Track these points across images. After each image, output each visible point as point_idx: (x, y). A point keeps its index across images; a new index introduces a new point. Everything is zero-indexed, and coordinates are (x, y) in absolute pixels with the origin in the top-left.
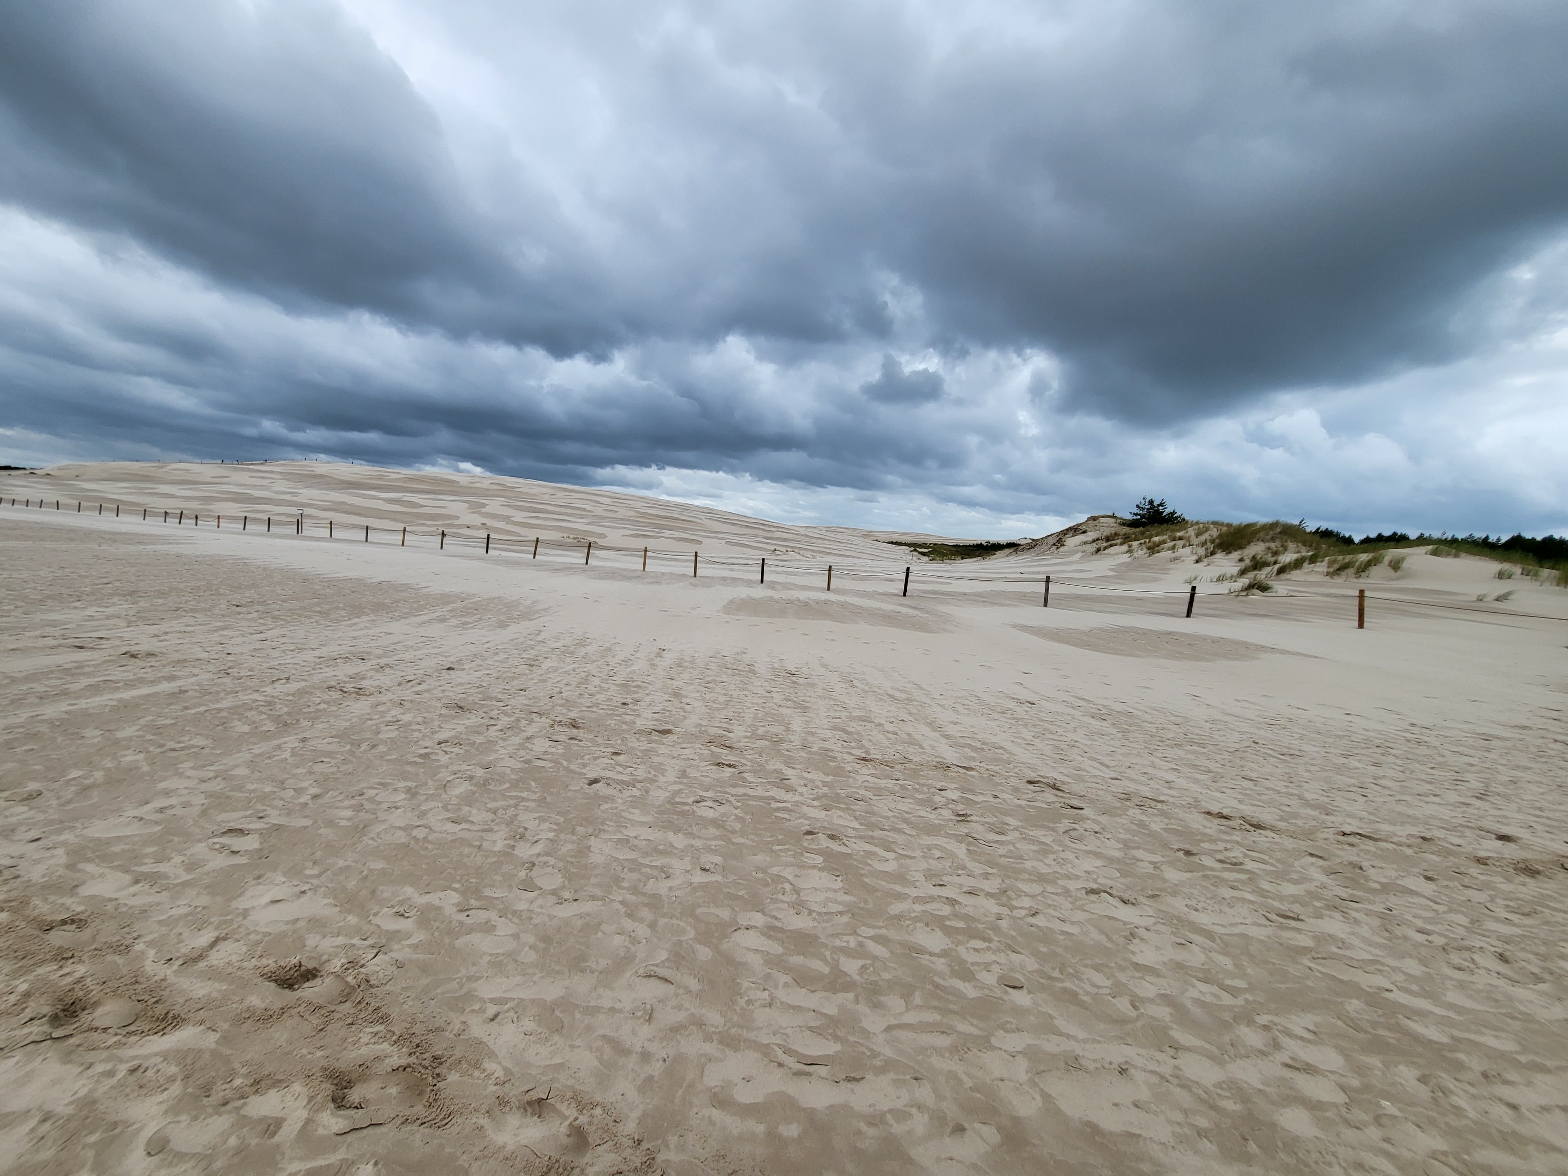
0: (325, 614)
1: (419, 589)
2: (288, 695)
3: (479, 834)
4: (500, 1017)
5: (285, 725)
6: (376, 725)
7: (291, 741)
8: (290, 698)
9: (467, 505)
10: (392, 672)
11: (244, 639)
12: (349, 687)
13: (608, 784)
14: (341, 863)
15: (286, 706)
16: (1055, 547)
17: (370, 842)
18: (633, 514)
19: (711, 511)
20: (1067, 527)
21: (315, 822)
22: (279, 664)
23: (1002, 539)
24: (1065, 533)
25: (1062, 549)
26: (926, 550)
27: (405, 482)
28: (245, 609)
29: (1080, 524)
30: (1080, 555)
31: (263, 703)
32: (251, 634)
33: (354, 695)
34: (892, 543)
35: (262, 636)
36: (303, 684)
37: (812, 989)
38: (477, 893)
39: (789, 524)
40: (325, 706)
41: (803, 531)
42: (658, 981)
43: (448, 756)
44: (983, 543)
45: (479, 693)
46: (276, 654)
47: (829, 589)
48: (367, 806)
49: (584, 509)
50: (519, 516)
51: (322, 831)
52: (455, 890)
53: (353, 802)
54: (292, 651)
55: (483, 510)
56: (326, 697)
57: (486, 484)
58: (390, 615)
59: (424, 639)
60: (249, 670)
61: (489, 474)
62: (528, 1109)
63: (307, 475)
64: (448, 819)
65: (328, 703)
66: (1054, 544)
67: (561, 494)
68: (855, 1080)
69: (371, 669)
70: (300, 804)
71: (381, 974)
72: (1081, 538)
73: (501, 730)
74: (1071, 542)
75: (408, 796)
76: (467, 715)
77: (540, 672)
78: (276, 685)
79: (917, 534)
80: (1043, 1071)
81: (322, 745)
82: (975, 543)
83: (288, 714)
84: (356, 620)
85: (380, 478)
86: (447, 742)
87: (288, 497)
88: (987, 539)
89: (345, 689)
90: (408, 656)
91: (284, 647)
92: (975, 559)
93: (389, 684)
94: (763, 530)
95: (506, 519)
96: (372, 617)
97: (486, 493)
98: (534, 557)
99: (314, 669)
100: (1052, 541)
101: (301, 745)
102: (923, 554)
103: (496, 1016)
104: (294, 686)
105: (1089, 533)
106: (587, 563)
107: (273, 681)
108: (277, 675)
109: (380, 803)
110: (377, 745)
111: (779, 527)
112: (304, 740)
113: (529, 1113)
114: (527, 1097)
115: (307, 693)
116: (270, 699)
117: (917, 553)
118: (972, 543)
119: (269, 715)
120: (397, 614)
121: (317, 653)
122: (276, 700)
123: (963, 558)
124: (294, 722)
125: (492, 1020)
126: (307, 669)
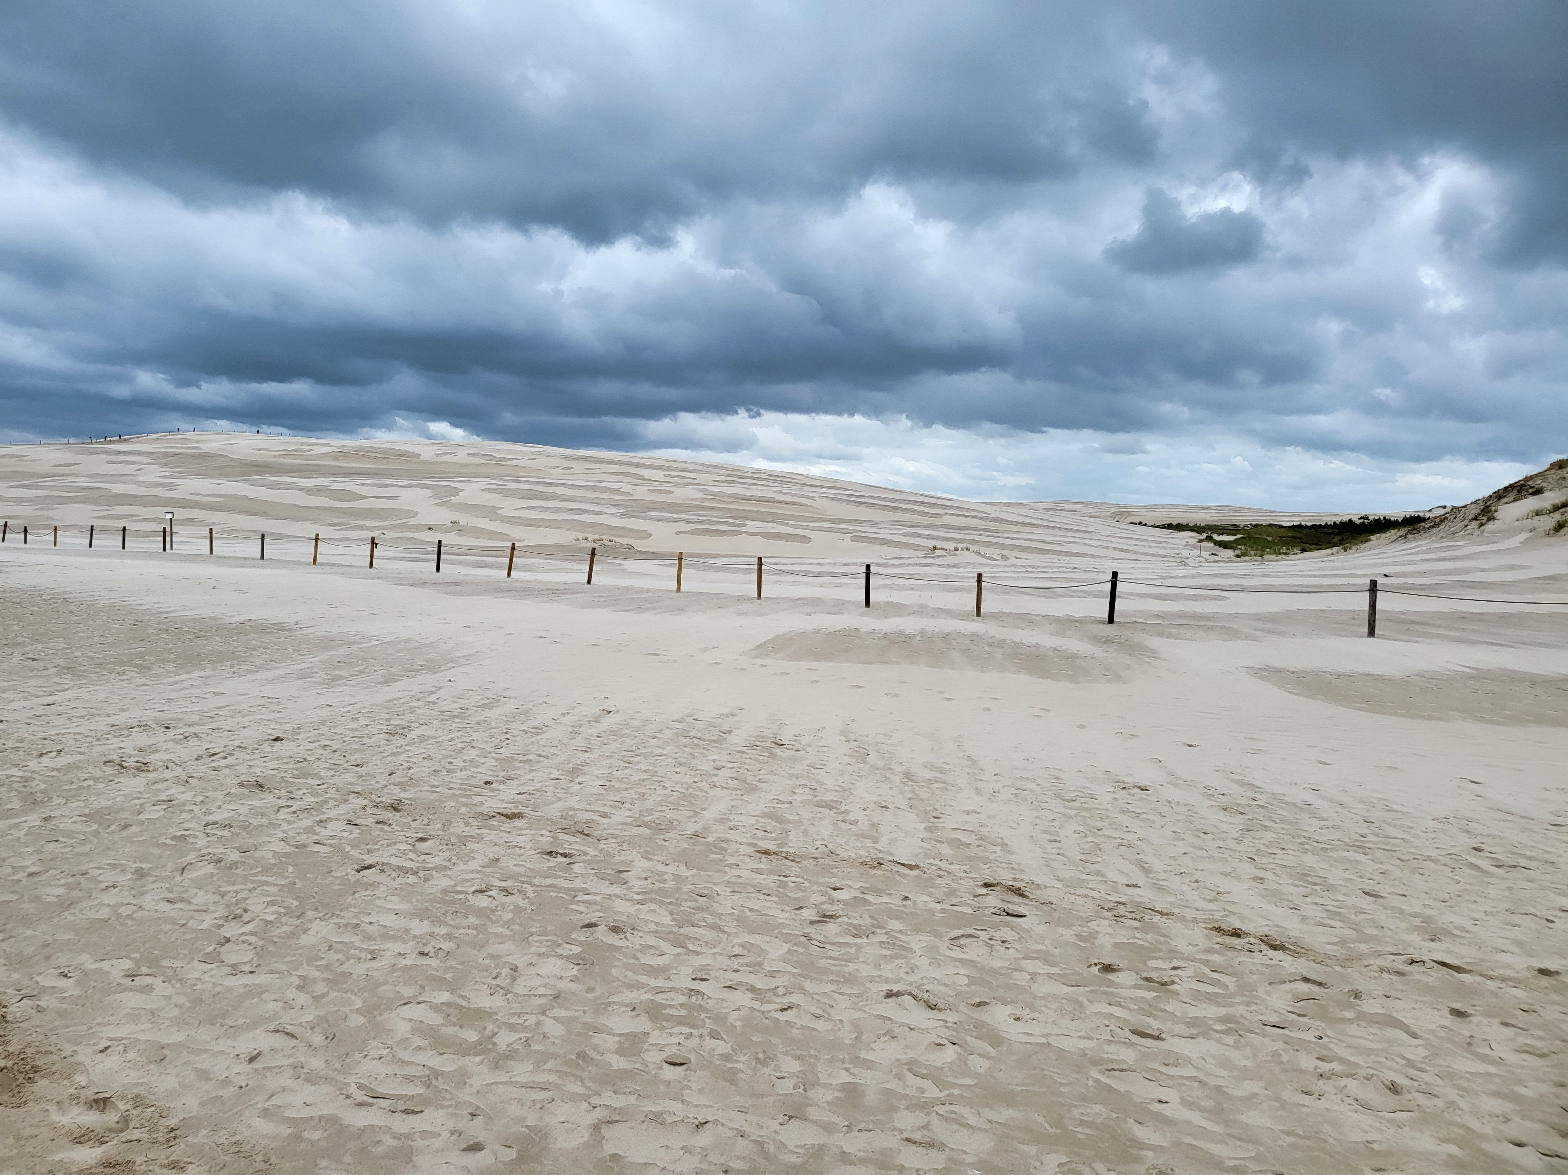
0: (144, 669)
1: (295, 630)
2: (53, 770)
3: (190, 913)
4: (110, 1050)
5: (32, 802)
6: (141, 805)
7: (33, 819)
8: (54, 773)
9: (428, 492)
10: (198, 743)
11: (26, 703)
12: (131, 762)
13: (382, 871)
14: (29, 932)
15: (45, 783)
16: (1475, 524)
17: (69, 917)
18: (700, 495)
19: (833, 484)
20: (1506, 484)
21: (22, 897)
22: (58, 734)
23: (1396, 510)
24: (1500, 495)
25: (1490, 526)
26: (1232, 538)
27: (336, 459)
28: (41, 664)
29: (1531, 478)
30: (1524, 536)
31: (18, 779)
32: (37, 697)
33: (133, 771)
34: (1170, 526)
35: (50, 700)
36: (77, 757)
37: (441, 1052)
38: (153, 962)
39: (969, 500)
40: (91, 782)
41: (993, 512)
42: (283, 1036)
43: (209, 839)
44: (1355, 519)
45: (296, 769)
46: (59, 721)
47: (978, 613)
48: (85, 884)
49: (616, 491)
50: (510, 507)
51: (25, 906)
52: (131, 959)
53: (71, 880)
54: (81, 717)
55: (454, 499)
56: (98, 773)
57: (461, 456)
58: (235, 669)
59: (263, 701)
60: (17, 742)
61: (476, 439)
62: (94, 1105)
63: (190, 456)
64: (163, 899)
65: (96, 780)
66: (1476, 518)
67: (578, 466)
68: (413, 1112)
69: (172, 740)
70: (13, 880)
71: (19, 1015)
72: (1530, 503)
73: (295, 812)
74: (1508, 512)
75: (135, 877)
76: (265, 794)
77: (402, 742)
78: (44, 758)
79: (1220, 508)
80: (617, 1121)
81: (66, 825)
82: (1338, 520)
83: (42, 791)
84: (184, 676)
85: (297, 453)
86: (217, 823)
87: (162, 492)
88: (1363, 513)
89: (125, 764)
90: (227, 724)
91: (73, 713)
92: (1329, 551)
93: (185, 757)
94: (925, 514)
95: (491, 512)
96: (209, 672)
97: (461, 472)
98: (509, 575)
99: (98, 740)
100: (1475, 511)
101: (42, 824)
102: (1224, 545)
103: (107, 1048)
104: (62, 761)
105: (1547, 494)
106: (589, 582)
107: (41, 755)
108: (50, 745)
109: (101, 882)
110: (131, 825)
111: (950, 507)
112: (46, 819)
113: (94, 1108)
114: (96, 1097)
115: (77, 768)
116: (29, 774)
117: (1211, 545)
118: (1330, 521)
119: (20, 792)
120: (244, 667)
121: (111, 721)
122: (35, 776)
123: (1303, 550)
124: (46, 799)
125: (101, 1052)
126: (89, 740)
